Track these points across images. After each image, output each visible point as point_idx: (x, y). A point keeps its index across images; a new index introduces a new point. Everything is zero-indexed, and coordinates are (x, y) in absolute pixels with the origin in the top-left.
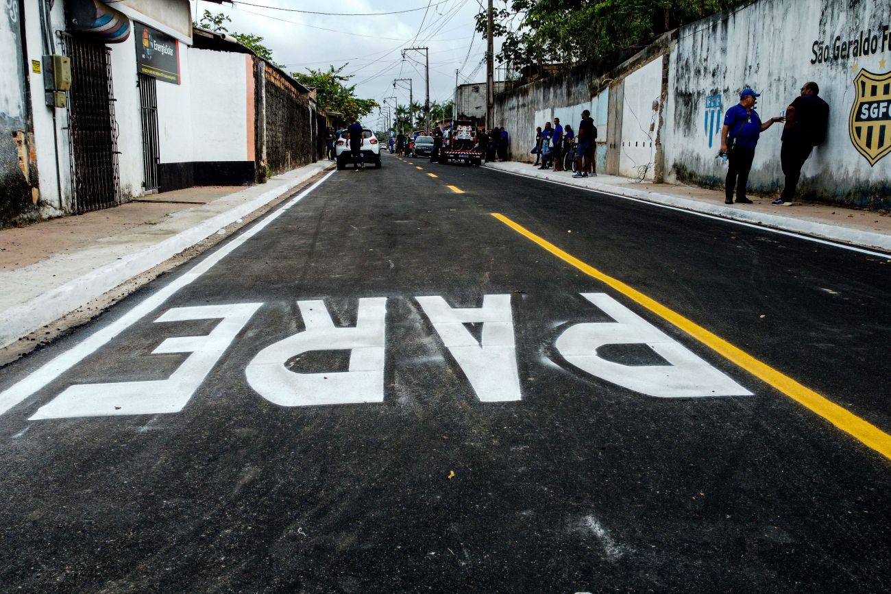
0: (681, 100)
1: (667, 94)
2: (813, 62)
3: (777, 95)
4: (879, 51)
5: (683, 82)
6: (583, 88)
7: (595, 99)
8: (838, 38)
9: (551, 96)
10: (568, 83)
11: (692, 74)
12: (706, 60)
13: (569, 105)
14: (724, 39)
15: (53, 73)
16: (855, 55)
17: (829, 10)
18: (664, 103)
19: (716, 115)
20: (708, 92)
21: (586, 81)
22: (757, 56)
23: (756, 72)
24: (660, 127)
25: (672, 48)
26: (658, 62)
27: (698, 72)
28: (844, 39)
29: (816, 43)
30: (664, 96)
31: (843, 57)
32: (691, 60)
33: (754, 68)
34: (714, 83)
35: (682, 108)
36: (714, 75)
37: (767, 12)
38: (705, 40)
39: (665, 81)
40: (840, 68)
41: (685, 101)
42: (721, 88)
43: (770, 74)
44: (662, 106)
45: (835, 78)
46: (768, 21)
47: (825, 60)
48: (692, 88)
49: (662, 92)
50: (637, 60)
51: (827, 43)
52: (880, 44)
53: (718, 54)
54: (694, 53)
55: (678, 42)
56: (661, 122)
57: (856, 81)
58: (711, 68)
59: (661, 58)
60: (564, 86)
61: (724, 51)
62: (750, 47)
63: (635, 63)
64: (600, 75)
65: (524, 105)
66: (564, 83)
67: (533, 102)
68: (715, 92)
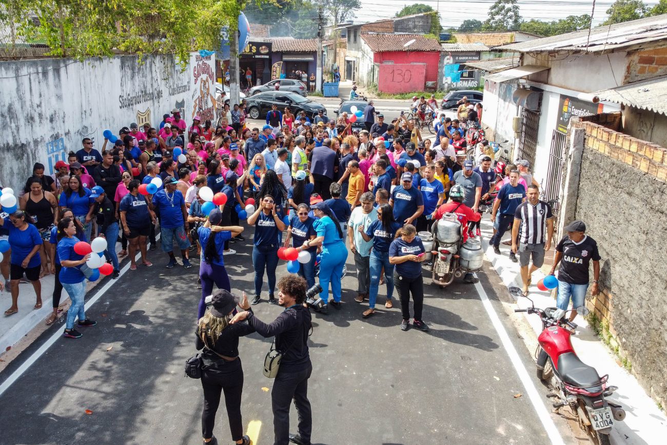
2: (121, 107)
5: (7, 133)
8: (129, 95)
11: (22, 122)
12: (39, 106)
14: (58, 86)
16: (135, 104)
17: (124, 79)
20: (47, 139)
22: (89, 103)
23: (90, 115)
27: (30, 119)
29: (120, 96)
31: (131, 105)
32: (17, 107)
33: (88, 112)
34: (53, 129)
36: (51, 120)
40: (131, 110)
42: (62, 132)
43: (100, 116)
47: (125, 106)
51: (125, 97)
53: (54, 100)
57: (137, 116)
62: (83, 96)
68: (56, 137)
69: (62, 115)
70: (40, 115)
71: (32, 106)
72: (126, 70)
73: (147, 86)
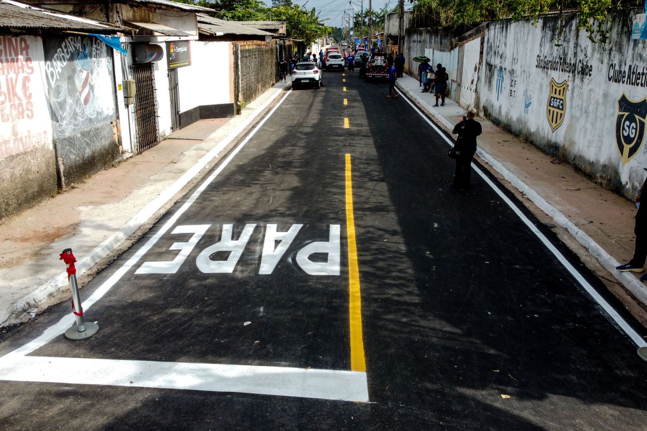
0: (488, 67)
1: (482, 61)
2: (537, 66)
3: (524, 80)
4: (558, 70)
5: (489, 56)
6: (446, 42)
7: (452, 51)
8: (546, 57)
9: (433, 40)
10: (441, 36)
11: (493, 53)
12: (498, 47)
13: (441, 51)
14: (506, 37)
15: (127, 89)
16: (551, 69)
17: (543, 39)
18: (481, 67)
19: (501, 82)
20: (498, 67)
21: (449, 38)
22: (517, 54)
23: (517, 63)
24: (477, 82)
25: (485, 33)
26: (478, 40)
27: (495, 53)
28: (547, 58)
29: (538, 56)
30: (480, 63)
31: (547, 69)
32: (493, 45)
33: (516, 60)
34: (501, 62)
35: (488, 72)
36: (501, 58)
37: (522, 29)
38: (499, 34)
39: (481, 53)
40: (545, 74)
41: (489, 68)
42: (503, 67)
43: (521, 67)
44: (479, 69)
45: (543, 79)
46: (522, 34)
47: (541, 67)
48: (492, 62)
49: (480, 60)
50: (471, 34)
51: (542, 58)
52: (559, 67)
53: (503, 45)
54: (494, 41)
55: (488, 31)
56: (478, 79)
57: (550, 83)
58: (500, 53)
59: (480, 38)
60: (439, 37)
61: (505, 45)
62: (515, 47)
63: (470, 36)
64: (455, 37)
65: (420, 42)
66: (439, 35)
67: (424, 41)
68: (501, 68)
69: (505, 56)
70: (498, 52)
71: (496, 46)
72: (547, 31)
73: (567, 54)
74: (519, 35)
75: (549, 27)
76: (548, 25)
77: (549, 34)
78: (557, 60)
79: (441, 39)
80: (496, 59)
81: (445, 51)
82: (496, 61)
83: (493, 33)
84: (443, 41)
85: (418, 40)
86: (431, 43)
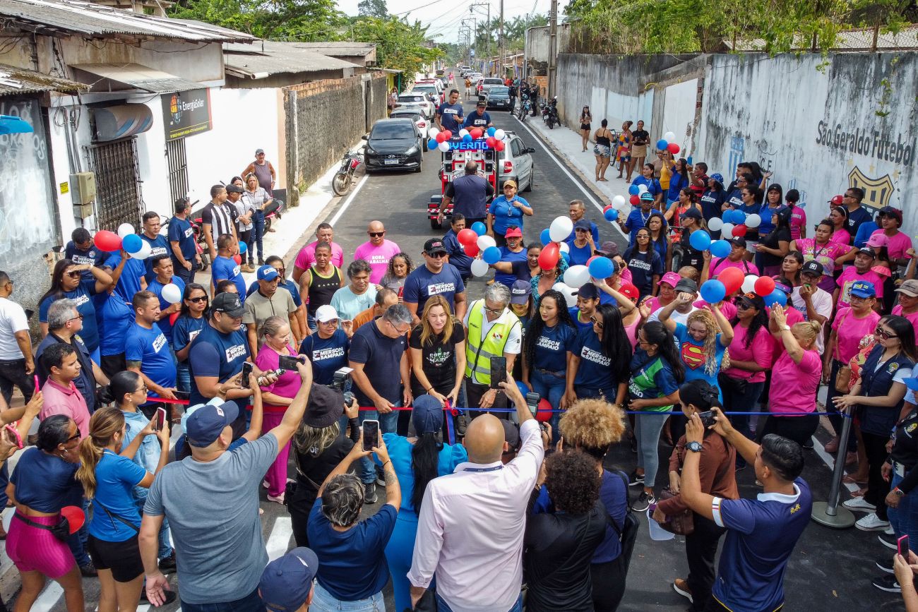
0: (711, 130)
1: (700, 118)
2: (818, 141)
4: (870, 154)
5: (714, 112)
6: (631, 79)
7: (642, 96)
8: (839, 127)
9: (606, 76)
10: (620, 69)
11: (722, 108)
12: (733, 98)
13: (620, 93)
14: (749, 83)
15: (78, 189)
16: (851, 150)
17: (834, 94)
18: (697, 128)
19: (738, 158)
20: (733, 132)
21: (635, 74)
22: (774, 114)
23: (773, 130)
24: (692, 153)
25: (707, 73)
26: (692, 84)
27: (726, 108)
28: (844, 130)
29: (821, 123)
30: (697, 122)
31: (842, 148)
32: (722, 93)
33: (771, 124)
34: (739, 125)
35: (711, 138)
36: (739, 117)
37: (785, 72)
38: (734, 76)
39: (699, 105)
40: (839, 158)
41: (714, 132)
42: (744, 133)
43: (783, 138)
44: (695, 131)
45: (834, 165)
46: (785, 82)
47: (828, 144)
48: (721, 122)
49: (696, 116)
50: (678, 71)
51: (830, 127)
52: (871, 149)
53: (744, 96)
54: (725, 87)
55: (712, 68)
56: (693, 147)
57: (850, 175)
58: (738, 108)
59: (696, 80)
60: (617, 71)
61: (748, 95)
62: (770, 103)
63: (676, 74)
64: (647, 73)
65: (583, 75)
66: (618, 68)
67: (591, 75)
68: (739, 135)
69: (747, 115)
70: (733, 107)
71: (729, 96)
72: (842, 80)
73: (892, 126)
74: (778, 81)
75: (848, 73)
76: (845, 70)
77: (847, 85)
78: (867, 135)
79: (621, 74)
80: (729, 118)
81: (628, 95)
82: (730, 123)
83: (721, 73)
84: (624, 78)
85: (581, 72)
86: (602, 79)
